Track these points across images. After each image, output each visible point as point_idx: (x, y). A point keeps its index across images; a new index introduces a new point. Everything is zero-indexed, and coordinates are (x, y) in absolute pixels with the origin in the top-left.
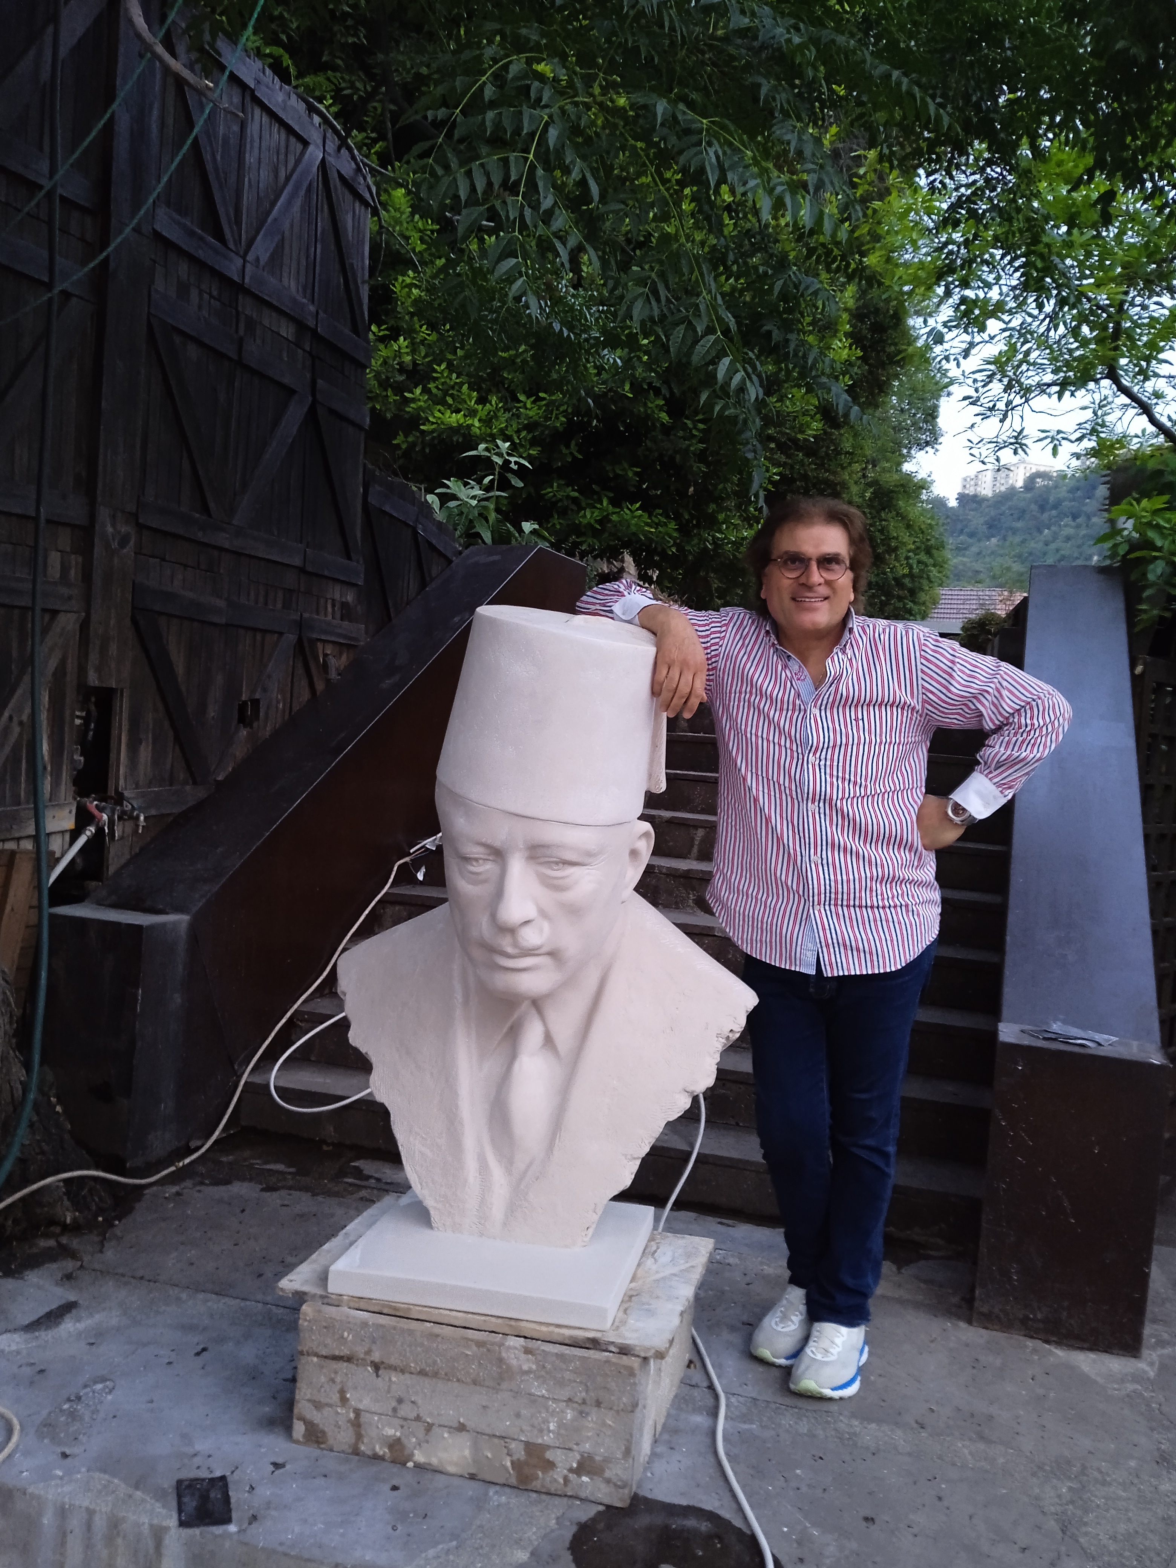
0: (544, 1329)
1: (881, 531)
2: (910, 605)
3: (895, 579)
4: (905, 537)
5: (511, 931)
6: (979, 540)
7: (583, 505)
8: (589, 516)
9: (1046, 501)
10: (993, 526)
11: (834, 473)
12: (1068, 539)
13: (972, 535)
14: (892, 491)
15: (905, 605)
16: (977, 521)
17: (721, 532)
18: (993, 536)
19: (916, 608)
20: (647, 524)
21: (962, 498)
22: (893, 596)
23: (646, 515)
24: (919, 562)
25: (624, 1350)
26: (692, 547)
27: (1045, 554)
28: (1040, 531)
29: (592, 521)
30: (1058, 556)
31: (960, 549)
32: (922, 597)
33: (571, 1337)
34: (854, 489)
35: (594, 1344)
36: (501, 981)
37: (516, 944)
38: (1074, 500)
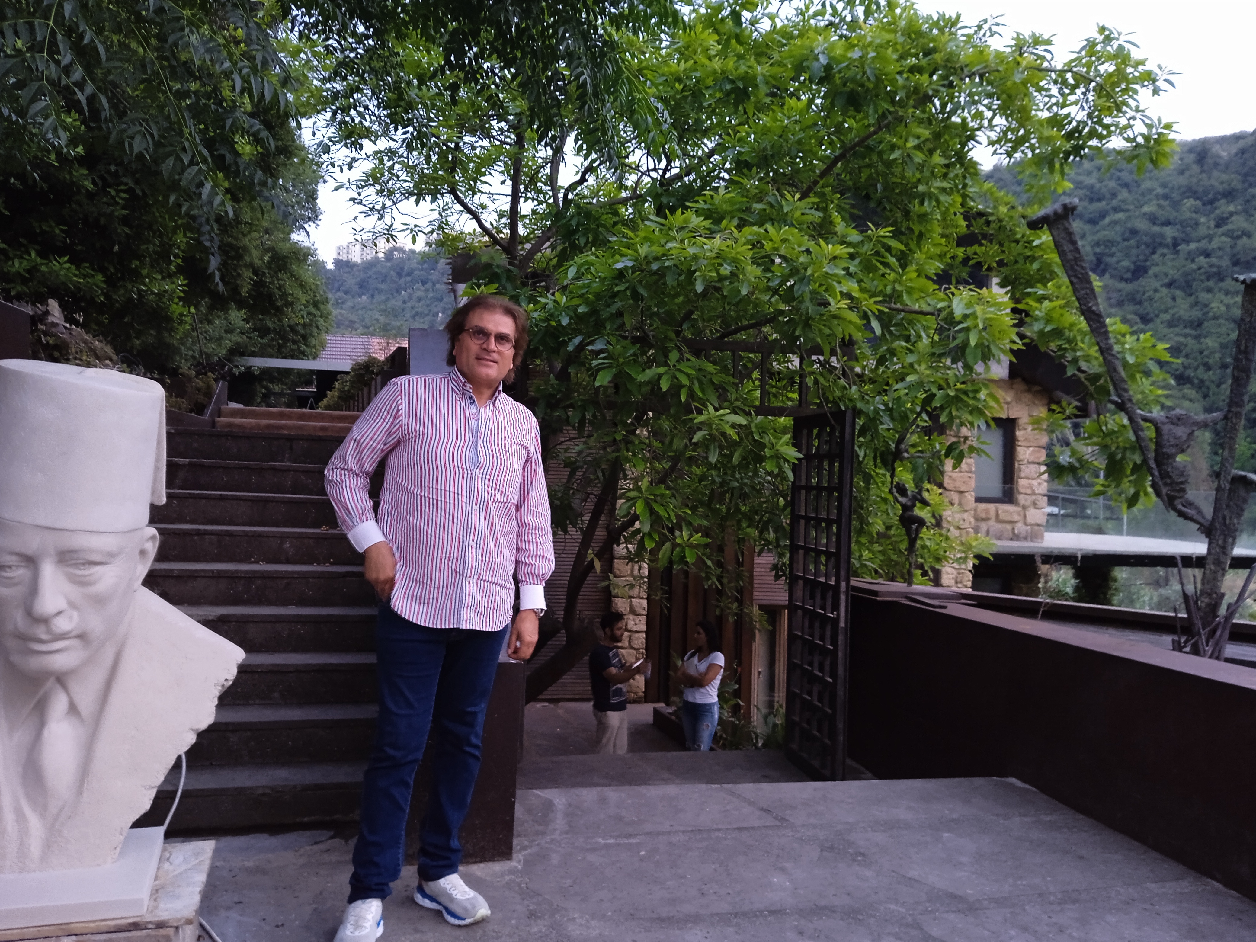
0: (92, 925)
1: (279, 288)
2: (303, 347)
3: (289, 326)
4: (298, 293)
5: (45, 621)
6: (353, 297)
7: (11, 255)
8: (17, 266)
9: (402, 269)
10: (363, 286)
11: (236, 239)
12: (420, 299)
13: (346, 293)
14: (287, 257)
15: (299, 347)
16: (351, 282)
17: (145, 285)
18: (363, 294)
19: (308, 350)
20: (76, 275)
21: (338, 263)
22: (289, 340)
23: (73, 267)
24: (309, 313)
25: (160, 925)
26: (119, 296)
27: (403, 310)
28: (398, 292)
29: (21, 271)
30: (413, 312)
31: (339, 304)
32: (313, 342)
33: (115, 926)
34: (255, 253)
35: (136, 926)
36: (34, 663)
37: (49, 631)
38: (422, 270)
